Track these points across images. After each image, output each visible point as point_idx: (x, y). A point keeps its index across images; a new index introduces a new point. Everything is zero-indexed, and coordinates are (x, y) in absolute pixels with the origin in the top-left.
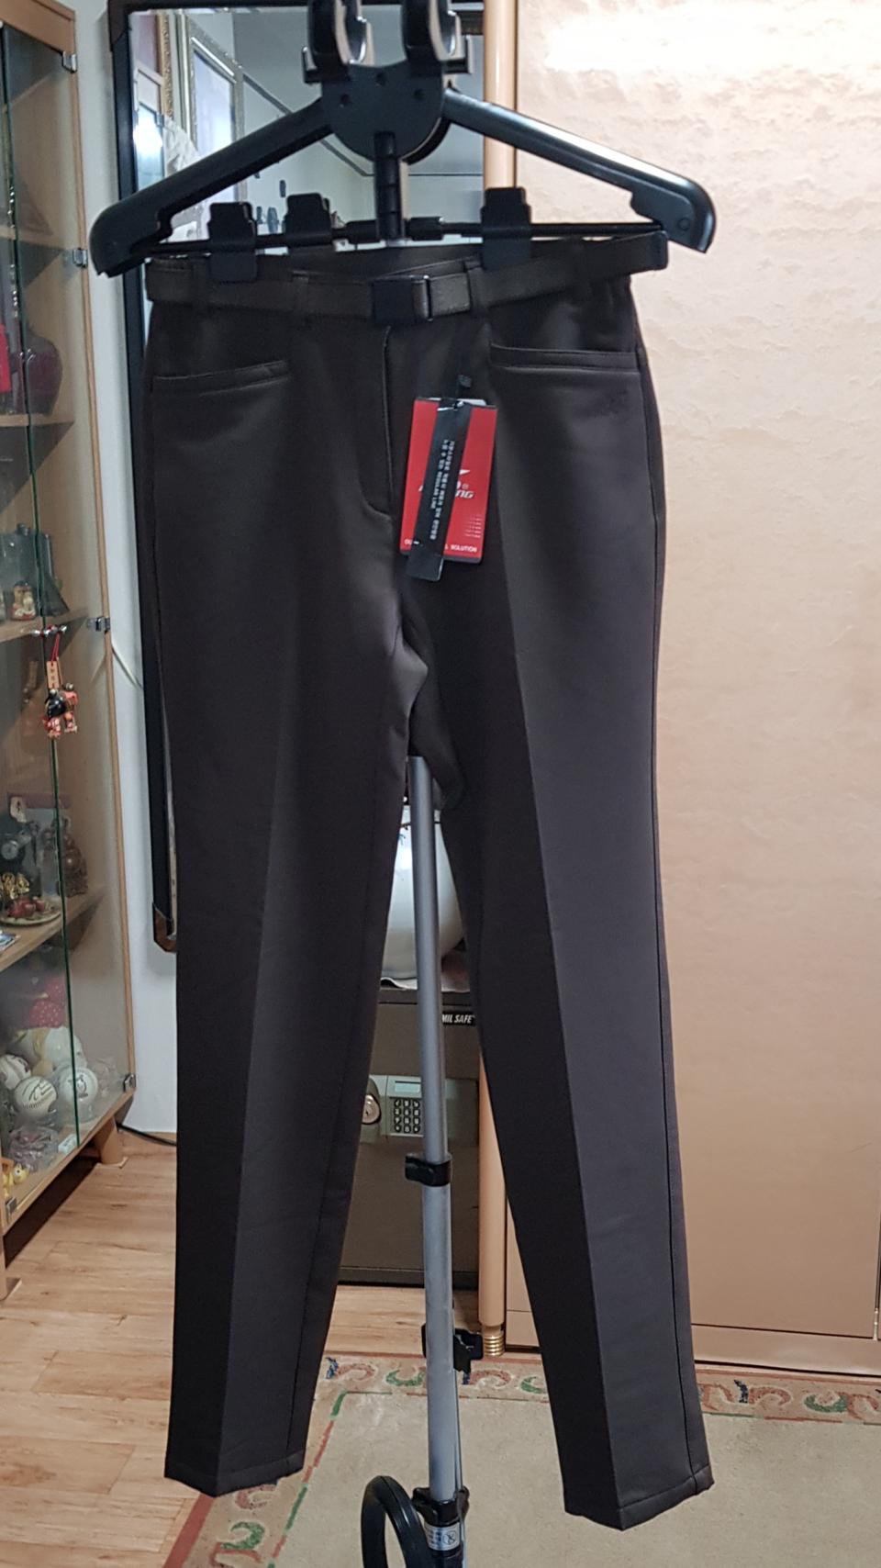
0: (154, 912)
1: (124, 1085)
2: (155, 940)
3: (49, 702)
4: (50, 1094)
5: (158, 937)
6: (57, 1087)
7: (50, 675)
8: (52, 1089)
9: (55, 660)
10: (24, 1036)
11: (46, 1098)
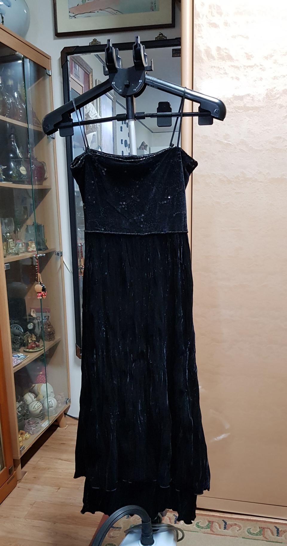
0: (76, 346)
1: (67, 402)
2: (77, 355)
6: (43, 405)
8: (41, 405)
10: (34, 386)
11: (39, 408)
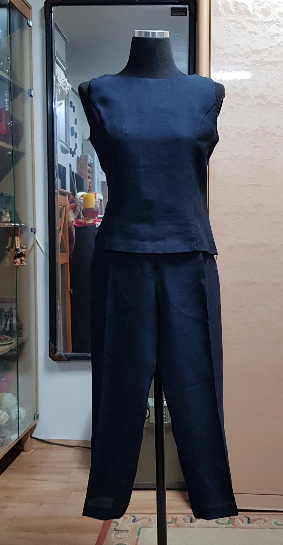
0: (50, 345)
1: (34, 417)
2: (50, 356)
3: (16, 252)
4: (7, 416)
5: (51, 355)
6: (10, 414)
7: (16, 242)
9: (19, 236)
